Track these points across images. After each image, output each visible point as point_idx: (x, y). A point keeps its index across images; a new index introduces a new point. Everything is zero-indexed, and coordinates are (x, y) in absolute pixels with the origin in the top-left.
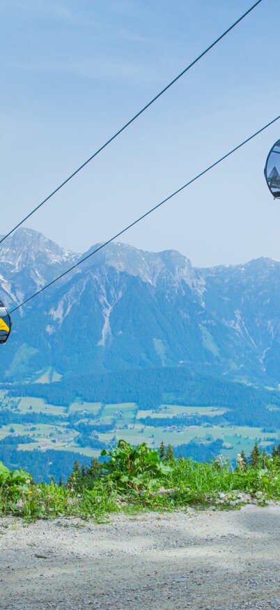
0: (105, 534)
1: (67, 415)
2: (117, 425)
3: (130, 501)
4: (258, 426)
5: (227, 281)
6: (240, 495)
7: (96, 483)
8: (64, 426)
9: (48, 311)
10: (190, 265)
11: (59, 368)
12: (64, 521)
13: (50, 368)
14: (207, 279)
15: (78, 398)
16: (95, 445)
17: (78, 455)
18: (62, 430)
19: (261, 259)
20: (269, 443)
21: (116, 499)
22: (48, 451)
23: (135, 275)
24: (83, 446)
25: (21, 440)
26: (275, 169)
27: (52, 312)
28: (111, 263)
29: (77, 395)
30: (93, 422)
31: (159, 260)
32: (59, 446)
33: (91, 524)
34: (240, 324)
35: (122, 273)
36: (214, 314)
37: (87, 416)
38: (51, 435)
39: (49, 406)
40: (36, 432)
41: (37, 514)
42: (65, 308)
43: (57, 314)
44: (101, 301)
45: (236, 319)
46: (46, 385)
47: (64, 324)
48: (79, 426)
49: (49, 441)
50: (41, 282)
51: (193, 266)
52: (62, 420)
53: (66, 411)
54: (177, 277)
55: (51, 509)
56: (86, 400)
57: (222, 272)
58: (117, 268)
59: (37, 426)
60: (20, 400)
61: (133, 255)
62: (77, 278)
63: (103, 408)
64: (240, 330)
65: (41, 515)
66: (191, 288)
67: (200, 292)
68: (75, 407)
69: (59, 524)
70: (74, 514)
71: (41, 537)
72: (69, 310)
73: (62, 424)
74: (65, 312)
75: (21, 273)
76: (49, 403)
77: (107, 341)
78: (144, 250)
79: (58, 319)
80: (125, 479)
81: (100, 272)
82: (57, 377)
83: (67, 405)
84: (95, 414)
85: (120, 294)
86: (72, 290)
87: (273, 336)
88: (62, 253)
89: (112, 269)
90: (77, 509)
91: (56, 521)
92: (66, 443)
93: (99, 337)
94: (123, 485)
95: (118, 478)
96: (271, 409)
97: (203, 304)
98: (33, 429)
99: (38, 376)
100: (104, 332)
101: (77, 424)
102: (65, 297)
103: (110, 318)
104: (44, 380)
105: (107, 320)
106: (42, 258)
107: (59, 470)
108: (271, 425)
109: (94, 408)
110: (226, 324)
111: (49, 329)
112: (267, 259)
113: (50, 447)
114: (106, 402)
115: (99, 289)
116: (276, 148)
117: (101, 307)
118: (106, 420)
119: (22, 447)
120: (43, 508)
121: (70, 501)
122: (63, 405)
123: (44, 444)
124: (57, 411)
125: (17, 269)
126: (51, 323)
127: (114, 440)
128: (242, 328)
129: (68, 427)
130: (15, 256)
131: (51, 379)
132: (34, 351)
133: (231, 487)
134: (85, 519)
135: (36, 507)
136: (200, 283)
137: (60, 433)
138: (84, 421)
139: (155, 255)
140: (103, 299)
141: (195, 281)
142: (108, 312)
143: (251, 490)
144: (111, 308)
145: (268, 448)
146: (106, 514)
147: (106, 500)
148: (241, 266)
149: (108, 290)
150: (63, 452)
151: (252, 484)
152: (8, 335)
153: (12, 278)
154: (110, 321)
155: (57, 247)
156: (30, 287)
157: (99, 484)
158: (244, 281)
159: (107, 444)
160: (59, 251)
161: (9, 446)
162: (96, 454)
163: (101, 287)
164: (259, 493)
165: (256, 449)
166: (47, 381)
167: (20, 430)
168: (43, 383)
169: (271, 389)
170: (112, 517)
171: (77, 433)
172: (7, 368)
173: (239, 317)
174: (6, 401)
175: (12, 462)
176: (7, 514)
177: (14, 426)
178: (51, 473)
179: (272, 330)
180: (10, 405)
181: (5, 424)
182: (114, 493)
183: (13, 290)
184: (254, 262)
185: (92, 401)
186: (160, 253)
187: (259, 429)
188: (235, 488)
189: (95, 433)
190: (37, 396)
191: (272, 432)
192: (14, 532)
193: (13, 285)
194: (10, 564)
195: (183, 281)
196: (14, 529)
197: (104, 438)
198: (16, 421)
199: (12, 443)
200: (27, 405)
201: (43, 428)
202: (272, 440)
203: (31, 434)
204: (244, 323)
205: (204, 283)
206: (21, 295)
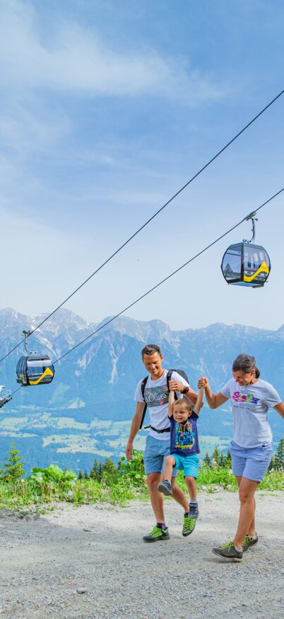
0: (128, 515)
1: (89, 429)
2: (122, 436)
3: (142, 491)
4: (217, 436)
5: (194, 339)
6: (216, 487)
7: (119, 479)
8: (87, 437)
9: (76, 361)
10: (169, 329)
11: (84, 398)
12: (100, 506)
13: (78, 399)
14: (181, 338)
15: (96, 418)
16: (108, 449)
17: (96, 455)
18: (86, 439)
19: (217, 324)
20: (225, 447)
21: (133, 490)
22: (77, 453)
23: (133, 336)
24: (99, 449)
25: (59, 446)
26: (228, 264)
27: (79, 362)
28: (117, 329)
29: (96, 416)
30: (106, 434)
31: (149, 326)
32: (84, 450)
33: (118, 508)
34: (204, 367)
35: (124, 336)
36: (185, 361)
37: (102, 430)
38: (79, 442)
39: (77, 423)
40: (69, 441)
41: (82, 501)
42: (87, 359)
43: (82, 363)
44: (111, 354)
45: (200, 364)
46: (75, 409)
47: (86, 369)
48: (97, 436)
49: (77, 446)
50: (72, 343)
51: (171, 329)
52: (86, 432)
53: (89, 427)
54: (161, 337)
55: (91, 497)
56: (101, 419)
57: (191, 333)
58: (121, 332)
59: (70, 436)
60: (58, 420)
61: (131, 324)
62: (95, 340)
63: (112, 424)
64: (204, 372)
65: (84, 501)
66: (170, 343)
67: (176, 346)
68: (94, 424)
69: (96, 508)
70: (106, 501)
71: (86, 517)
72: (90, 360)
73: (86, 435)
74: (87, 361)
75: (59, 337)
76: (77, 421)
77: (115, 381)
78: (139, 320)
79: (83, 367)
80: (138, 476)
81: (110, 335)
82: (82, 404)
83: (89, 422)
84: (107, 428)
85: (123, 349)
86: (92, 347)
87: (226, 375)
88: (86, 323)
89: (117, 333)
90: (108, 498)
91: (94, 506)
92: (89, 447)
93: (109, 378)
94: (137, 480)
95: (133, 476)
96: (225, 424)
97: (178, 355)
98: (67, 438)
99: (70, 404)
100: (113, 374)
101: (95, 435)
102: (87, 352)
103: (117, 365)
104: (74, 406)
105: (115, 366)
106: (72, 328)
107: (84, 465)
108: (226, 435)
109: (107, 424)
110: (194, 368)
111: (77, 373)
112: (221, 324)
113: (78, 450)
114: (114, 420)
115: (110, 346)
116: (229, 251)
117: (110, 358)
118: (115, 432)
119: (60, 450)
120: (86, 497)
121: (103, 491)
122: (87, 422)
123: (74, 448)
124: (82, 426)
125: (56, 335)
126: (78, 369)
127: (120, 445)
128: (205, 371)
129: (90, 437)
130: (55, 326)
131: (78, 405)
132: (67, 388)
133: (210, 481)
134: (113, 504)
135: (81, 496)
136: (176, 341)
137: (85, 441)
138: (100, 433)
139: (146, 323)
140: (112, 353)
141: (173, 339)
142: (115, 361)
143: (224, 484)
144: (117, 358)
145: (224, 450)
146: (127, 501)
147: (126, 491)
148: (203, 329)
149: (115, 347)
150: (87, 453)
151: (224, 480)
152: (52, 378)
153: (53, 341)
154: (117, 367)
155: (82, 320)
156: (65, 346)
157: (121, 480)
158: (206, 339)
159: (115, 448)
160: (83, 322)
161: (52, 450)
162: (107, 455)
163: (111, 345)
164: (229, 486)
165: (216, 452)
166: (76, 407)
167: (59, 439)
168: (73, 408)
169: (226, 410)
170: (131, 502)
171: (96, 441)
172: (50, 399)
173: (202, 362)
174: (49, 420)
175: (54, 460)
176: (63, 500)
177: (55, 436)
178: (78, 467)
179: (225, 371)
180: (52, 423)
181: (49, 435)
182: (131, 486)
183: (54, 348)
184: (212, 326)
185: (105, 420)
186: (149, 322)
187: (217, 438)
188: (213, 482)
189: (108, 441)
190: (70, 417)
191: (226, 439)
192: (67, 513)
193: (54, 345)
194: (67, 536)
195: (165, 340)
196: (68, 511)
197: (113, 444)
198: (56, 433)
199: (53, 447)
200: (63, 422)
201: (73, 438)
202: (226, 445)
203: (66, 441)
204: (206, 367)
205: (179, 340)
206: (59, 351)
